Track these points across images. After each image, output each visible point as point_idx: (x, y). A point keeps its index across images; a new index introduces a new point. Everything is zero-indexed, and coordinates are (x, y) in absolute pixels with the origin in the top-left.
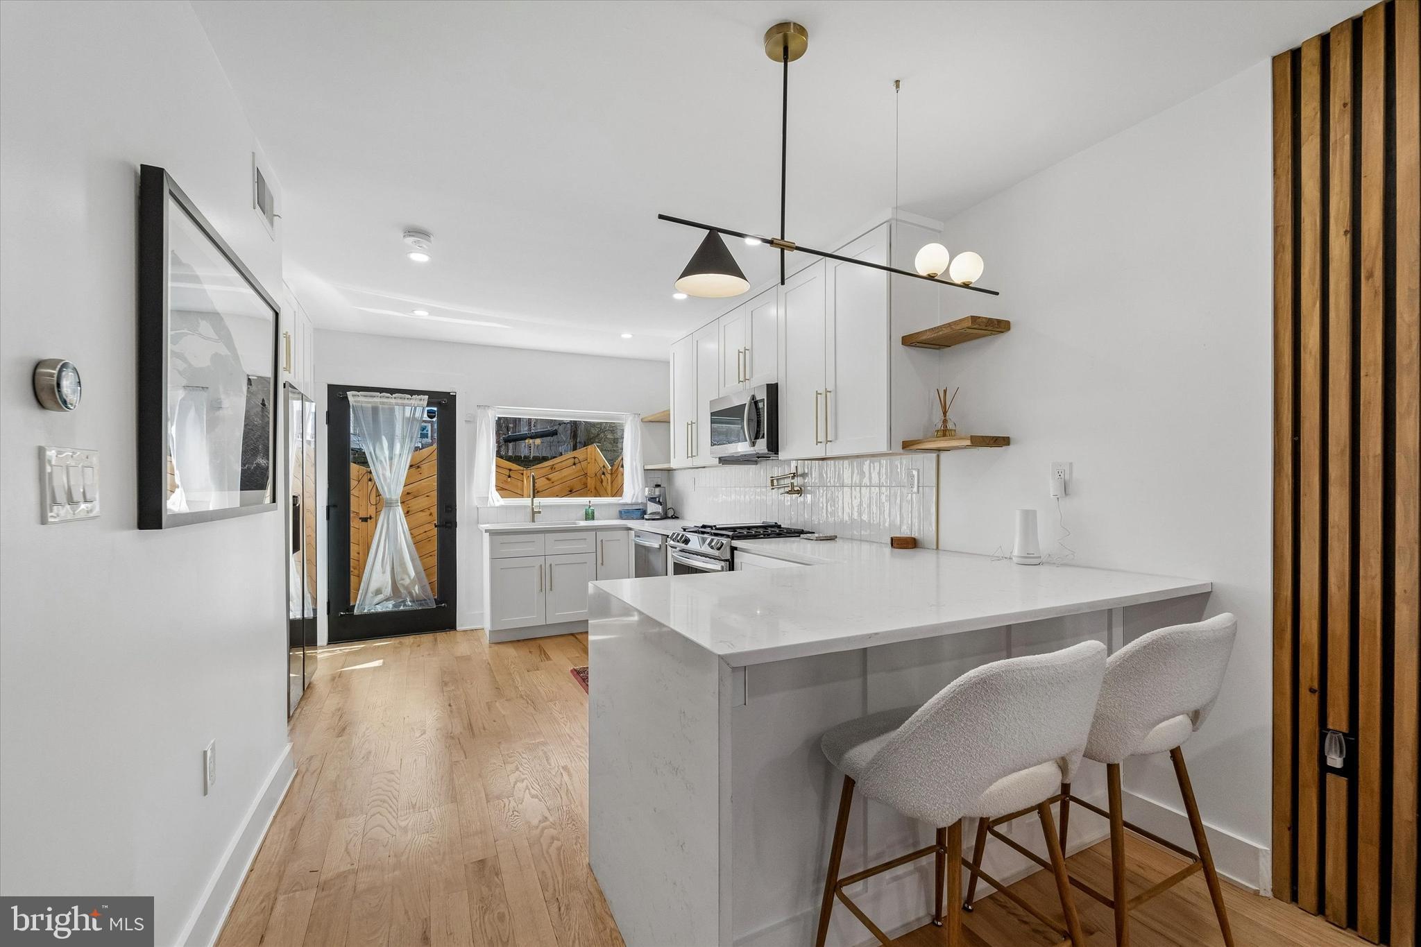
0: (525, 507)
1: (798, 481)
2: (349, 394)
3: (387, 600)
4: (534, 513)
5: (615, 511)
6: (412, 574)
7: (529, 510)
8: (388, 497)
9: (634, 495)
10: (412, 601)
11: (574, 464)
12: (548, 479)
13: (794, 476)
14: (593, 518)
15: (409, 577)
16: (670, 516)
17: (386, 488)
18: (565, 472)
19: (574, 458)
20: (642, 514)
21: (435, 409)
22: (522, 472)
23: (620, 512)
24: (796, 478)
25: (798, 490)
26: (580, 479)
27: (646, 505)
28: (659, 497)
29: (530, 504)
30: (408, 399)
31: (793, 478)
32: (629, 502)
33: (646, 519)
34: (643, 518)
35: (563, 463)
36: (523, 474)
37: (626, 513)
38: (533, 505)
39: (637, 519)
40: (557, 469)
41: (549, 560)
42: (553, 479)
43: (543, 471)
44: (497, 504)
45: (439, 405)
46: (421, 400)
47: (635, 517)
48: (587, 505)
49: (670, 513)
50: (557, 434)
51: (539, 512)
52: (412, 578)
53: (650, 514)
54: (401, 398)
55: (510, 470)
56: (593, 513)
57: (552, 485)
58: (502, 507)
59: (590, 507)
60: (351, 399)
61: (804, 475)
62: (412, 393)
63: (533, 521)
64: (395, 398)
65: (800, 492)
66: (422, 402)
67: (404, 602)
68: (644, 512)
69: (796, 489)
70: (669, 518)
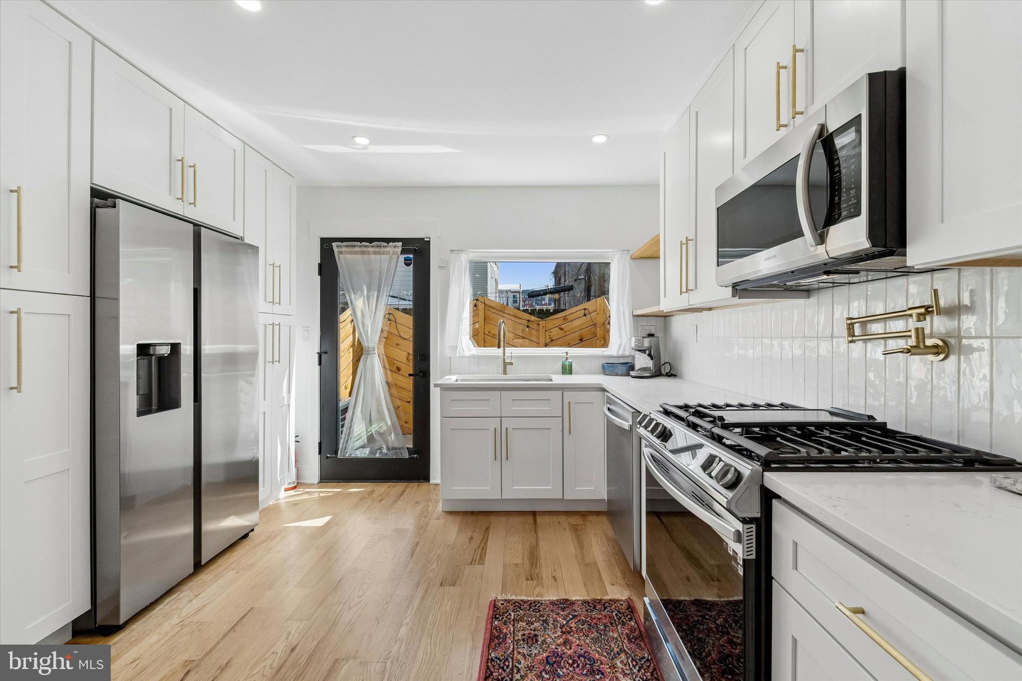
0: (498, 357)
1: (938, 324)
2: (334, 244)
3: (363, 447)
4: (505, 364)
5: (598, 365)
6: (389, 423)
7: (501, 360)
8: (366, 345)
9: (620, 346)
10: (388, 449)
11: (585, 315)
12: (561, 329)
13: (927, 311)
14: (570, 372)
15: (387, 423)
16: (664, 373)
17: (364, 336)
18: (577, 323)
19: (585, 309)
20: (628, 368)
21: (411, 256)
22: (538, 322)
23: (603, 367)
24: (928, 318)
25: (936, 346)
26: (591, 329)
27: (634, 357)
28: (650, 349)
29: (502, 354)
30: (383, 247)
31: (921, 317)
32: (615, 354)
33: (633, 377)
34: (628, 375)
35: (574, 314)
36: (539, 324)
37: (610, 368)
38: (504, 355)
39: (622, 375)
40: (568, 320)
41: (507, 423)
42: (566, 329)
43: (557, 323)
44: (467, 354)
45: (415, 252)
46: (395, 247)
47: (619, 372)
48: (563, 357)
49: (667, 369)
50: (572, 289)
51: (511, 364)
52: (389, 425)
53: (639, 370)
54: (377, 246)
55: (529, 321)
56: (571, 366)
57: (565, 334)
58: (473, 356)
59: (567, 359)
60: (336, 250)
61: (954, 311)
62: (388, 240)
63: (505, 373)
64: (372, 246)
65: (944, 349)
66: (396, 249)
67: (381, 448)
68: (632, 368)
69: (929, 342)
70: (663, 375)
